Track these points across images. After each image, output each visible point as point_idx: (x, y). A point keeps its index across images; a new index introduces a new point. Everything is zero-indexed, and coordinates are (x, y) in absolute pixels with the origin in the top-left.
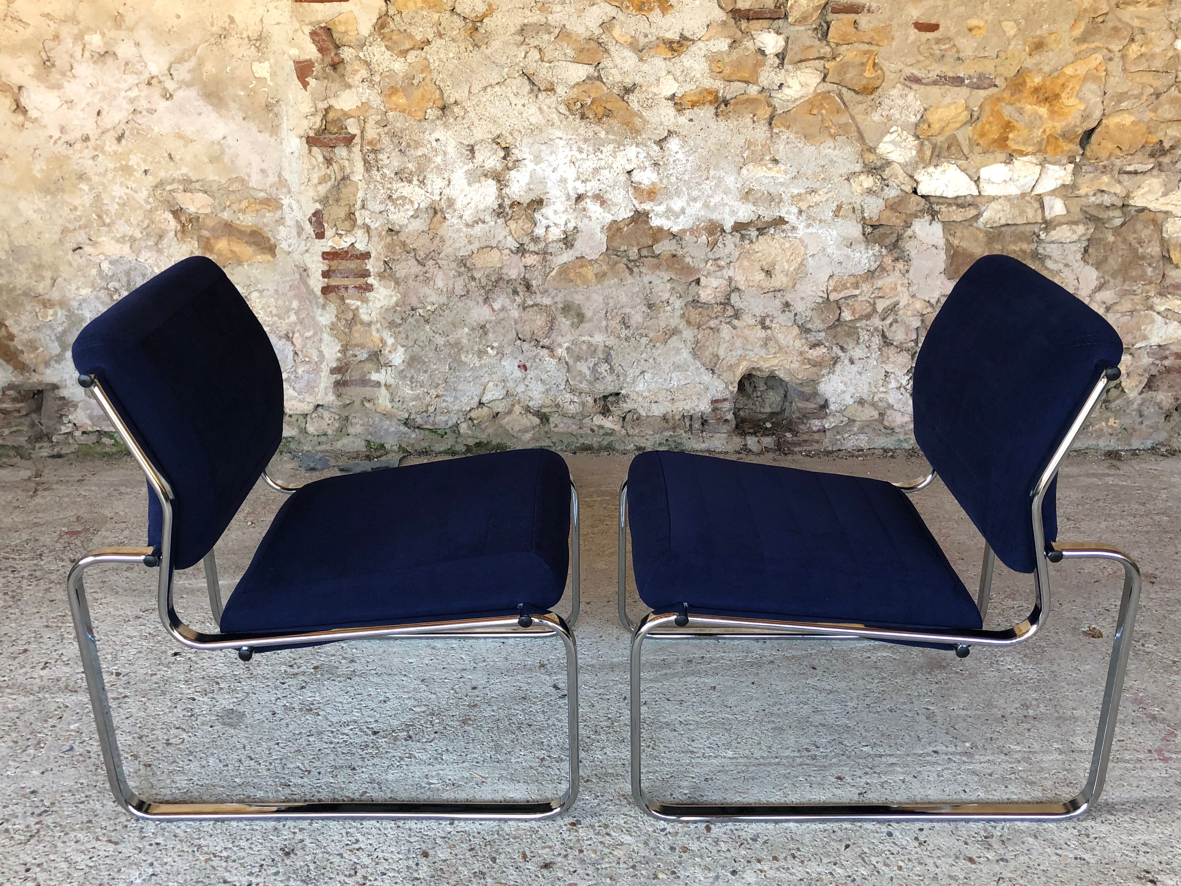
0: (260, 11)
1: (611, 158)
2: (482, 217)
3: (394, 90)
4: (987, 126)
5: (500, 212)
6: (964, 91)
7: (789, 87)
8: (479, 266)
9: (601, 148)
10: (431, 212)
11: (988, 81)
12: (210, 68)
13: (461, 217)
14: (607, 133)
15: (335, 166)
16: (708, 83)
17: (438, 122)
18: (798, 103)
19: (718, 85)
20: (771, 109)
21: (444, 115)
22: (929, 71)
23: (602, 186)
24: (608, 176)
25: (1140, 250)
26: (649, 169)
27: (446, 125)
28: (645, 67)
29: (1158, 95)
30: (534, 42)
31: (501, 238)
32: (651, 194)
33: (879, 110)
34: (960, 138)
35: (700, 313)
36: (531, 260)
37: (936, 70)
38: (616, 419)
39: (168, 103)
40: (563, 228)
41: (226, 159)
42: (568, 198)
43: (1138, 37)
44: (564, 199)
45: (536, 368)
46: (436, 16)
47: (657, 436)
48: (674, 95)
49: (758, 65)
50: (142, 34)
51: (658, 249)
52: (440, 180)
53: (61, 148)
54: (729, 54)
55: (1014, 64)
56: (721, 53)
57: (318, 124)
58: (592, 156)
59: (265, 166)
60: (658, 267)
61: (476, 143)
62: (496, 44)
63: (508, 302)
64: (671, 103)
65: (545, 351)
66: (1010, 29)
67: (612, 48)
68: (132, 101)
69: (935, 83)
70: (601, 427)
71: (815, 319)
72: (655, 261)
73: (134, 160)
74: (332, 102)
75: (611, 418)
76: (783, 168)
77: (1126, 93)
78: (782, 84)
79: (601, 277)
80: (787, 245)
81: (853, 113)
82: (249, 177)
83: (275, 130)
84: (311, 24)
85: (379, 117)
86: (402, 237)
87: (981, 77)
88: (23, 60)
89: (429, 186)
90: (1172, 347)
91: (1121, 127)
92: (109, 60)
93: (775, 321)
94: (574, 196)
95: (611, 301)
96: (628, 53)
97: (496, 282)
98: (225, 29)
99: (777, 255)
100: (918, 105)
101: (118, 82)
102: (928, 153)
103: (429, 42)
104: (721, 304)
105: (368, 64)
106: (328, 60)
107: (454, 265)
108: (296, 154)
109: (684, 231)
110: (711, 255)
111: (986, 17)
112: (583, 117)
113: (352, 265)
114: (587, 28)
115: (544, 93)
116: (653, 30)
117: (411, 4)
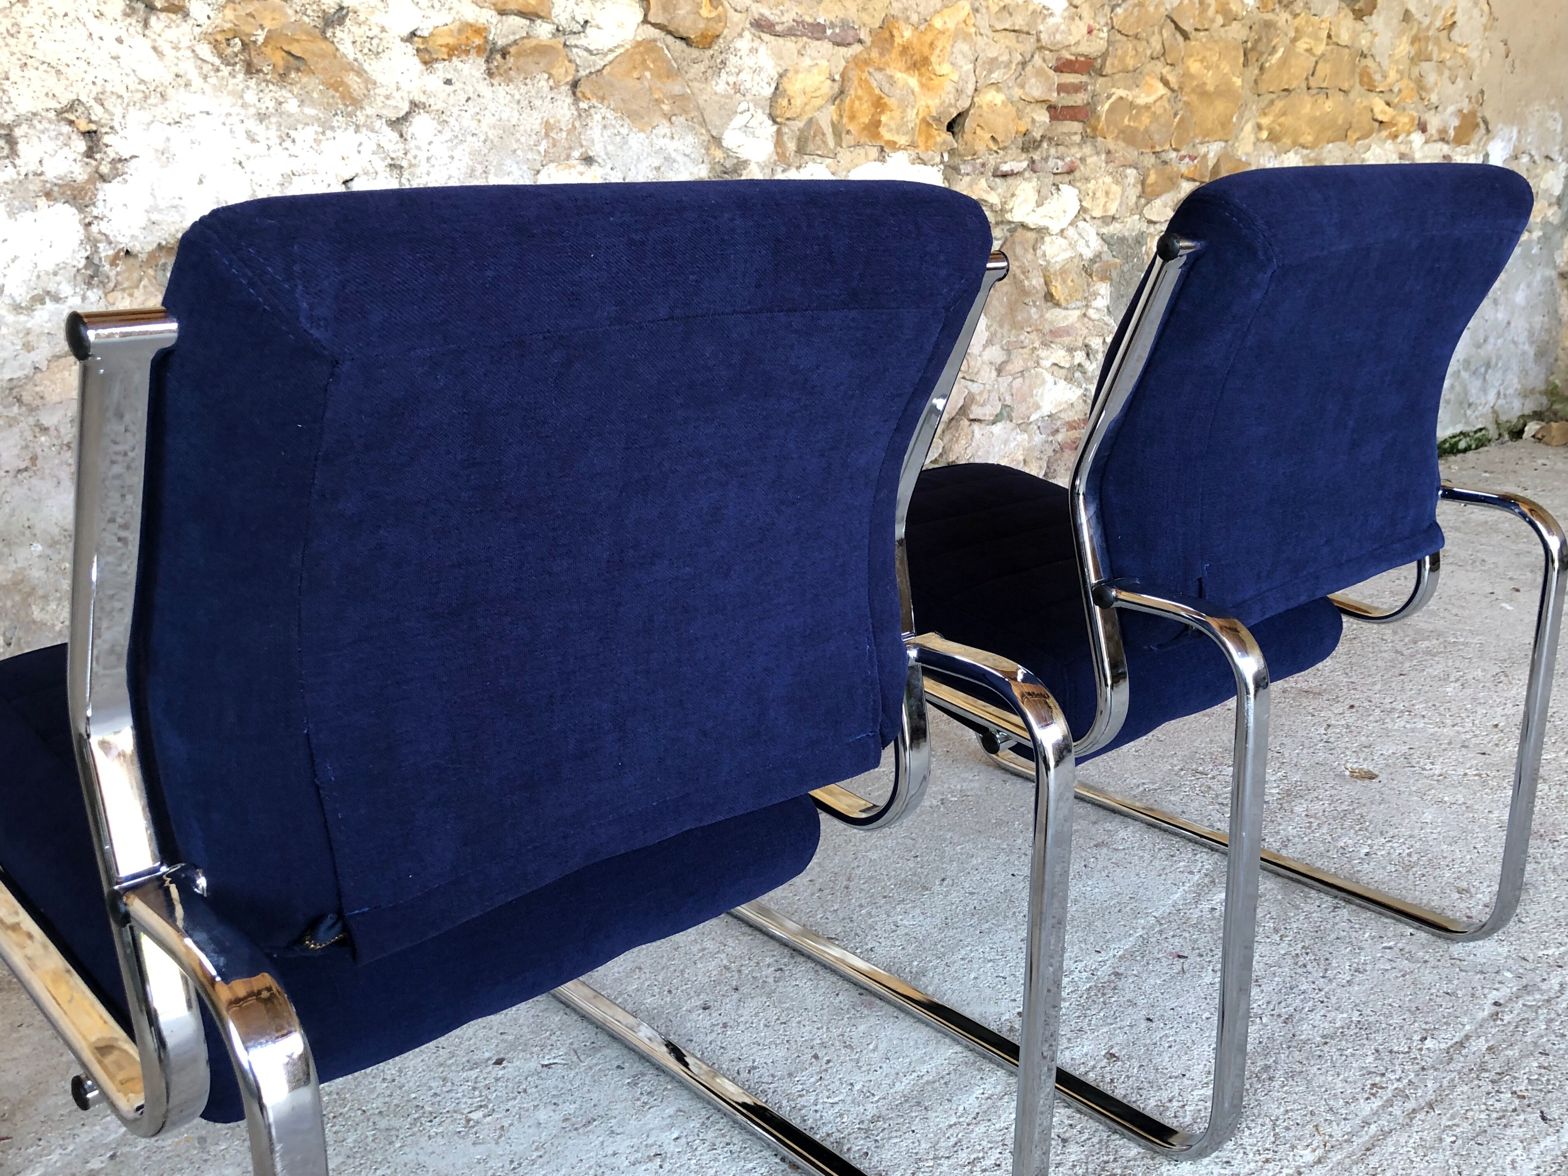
1: (312, 154)
4: (857, 103)
5: (91, 275)
6: (826, 46)
7: (598, 27)
11: (851, 33)
14: (302, 103)
16: (472, 13)
18: (611, 57)
19: (487, 17)
20: (572, 66)
22: (783, 13)
25: (1026, 283)
29: (1024, 64)
33: (723, 74)
34: (822, 124)
37: (792, 11)
48: (414, 32)
55: (879, 8)
58: (276, 149)
61: (18, 121)
64: (410, 49)
69: (790, 33)
76: (600, 172)
77: (996, 59)
78: (586, 22)
87: (845, 25)
90: (1062, 415)
91: (992, 107)
100: (771, 68)
112: (250, 69)
115: (163, 15)
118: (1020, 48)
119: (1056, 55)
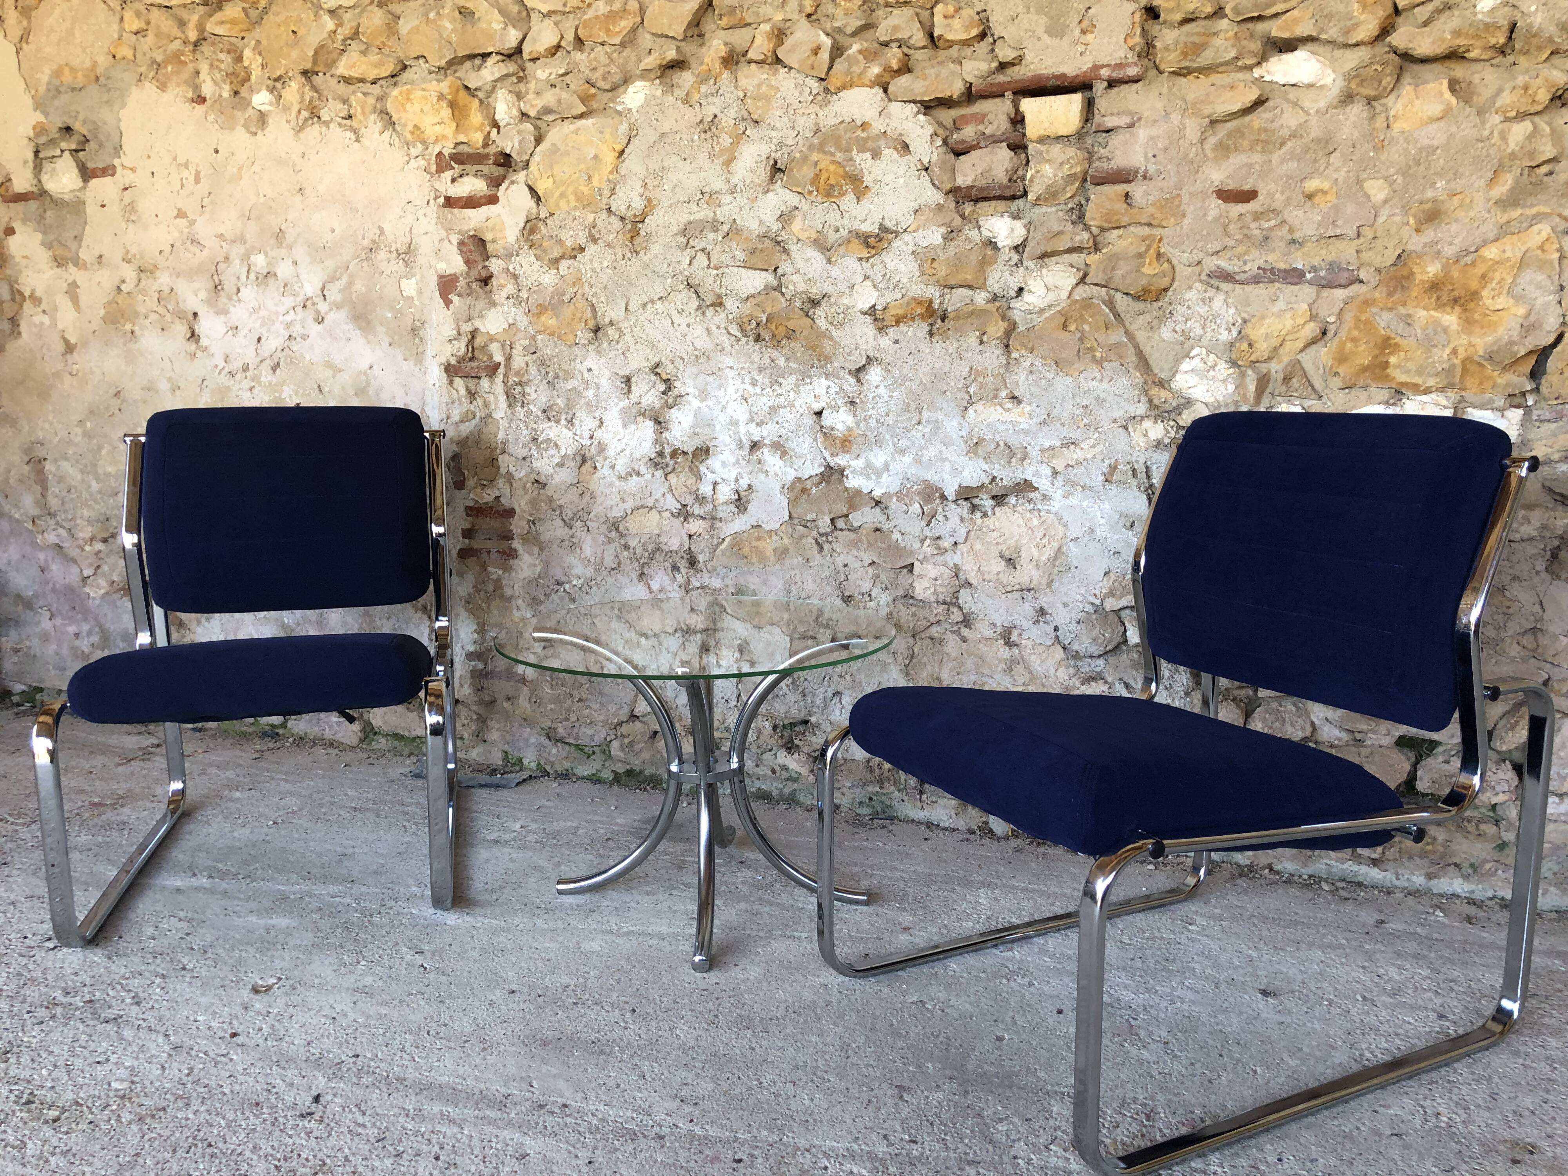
0: (410, 219)
1: (792, 394)
2: (637, 468)
3: (542, 309)
4: (1349, 345)
5: (657, 462)
6: (1306, 292)
7: (1030, 292)
8: (633, 531)
9: (780, 380)
10: (579, 459)
11: (1346, 275)
12: (359, 286)
13: (613, 467)
14: (787, 359)
15: (480, 401)
16: (919, 290)
17: (591, 348)
19: (932, 292)
20: (1006, 324)
21: (597, 338)
22: (1245, 263)
23: (783, 432)
24: (789, 417)
26: (843, 409)
27: (598, 351)
28: (835, 271)
30: (699, 244)
31: (659, 495)
32: (845, 443)
33: (1170, 324)
34: (1308, 366)
35: (914, 615)
36: (695, 526)
37: (1255, 261)
39: (320, 327)
40: (734, 486)
41: (372, 392)
42: (741, 446)
44: (733, 447)
46: (590, 217)
47: (858, 791)
48: (873, 308)
49: (984, 264)
50: (300, 252)
51: (856, 518)
52: (590, 420)
53: (224, 380)
54: (944, 249)
55: (1391, 246)
56: (935, 248)
57: (463, 349)
58: (768, 390)
60: (855, 544)
61: (632, 374)
62: (656, 249)
63: (666, 581)
64: (869, 319)
66: (1377, 190)
67: (793, 248)
68: (288, 325)
69: (1256, 280)
70: (785, 768)
71: (1084, 638)
72: (852, 536)
73: (287, 392)
74: (478, 323)
75: (796, 755)
76: (1028, 409)
78: (1021, 290)
79: (782, 553)
80: (1035, 522)
81: (1132, 328)
83: (419, 357)
84: (459, 232)
85: (527, 342)
86: (549, 491)
87: (1332, 267)
88: (196, 285)
89: (577, 427)
92: (271, 280)
93: (1025, 635)
94: (747, 444)
95: (794, 587)
96: (813, 254)
97: (653, 553)
98: (375, 242)
99: (1021, 536)
100: (1230, 315)
101: (276, 305)
102: (1252, 388)
104: (944, 603)
105: (516, 277)
106: (474, 273)
107: (604, 529)
108: (438, 386)
109: (888, 495)
110: (928, 532)
111: (1335, 176)
112: (758, 339)
113: (495, 524)
114: (761, 223)
115: (712, 309)
116: (846, 221)
117: (563, 204)
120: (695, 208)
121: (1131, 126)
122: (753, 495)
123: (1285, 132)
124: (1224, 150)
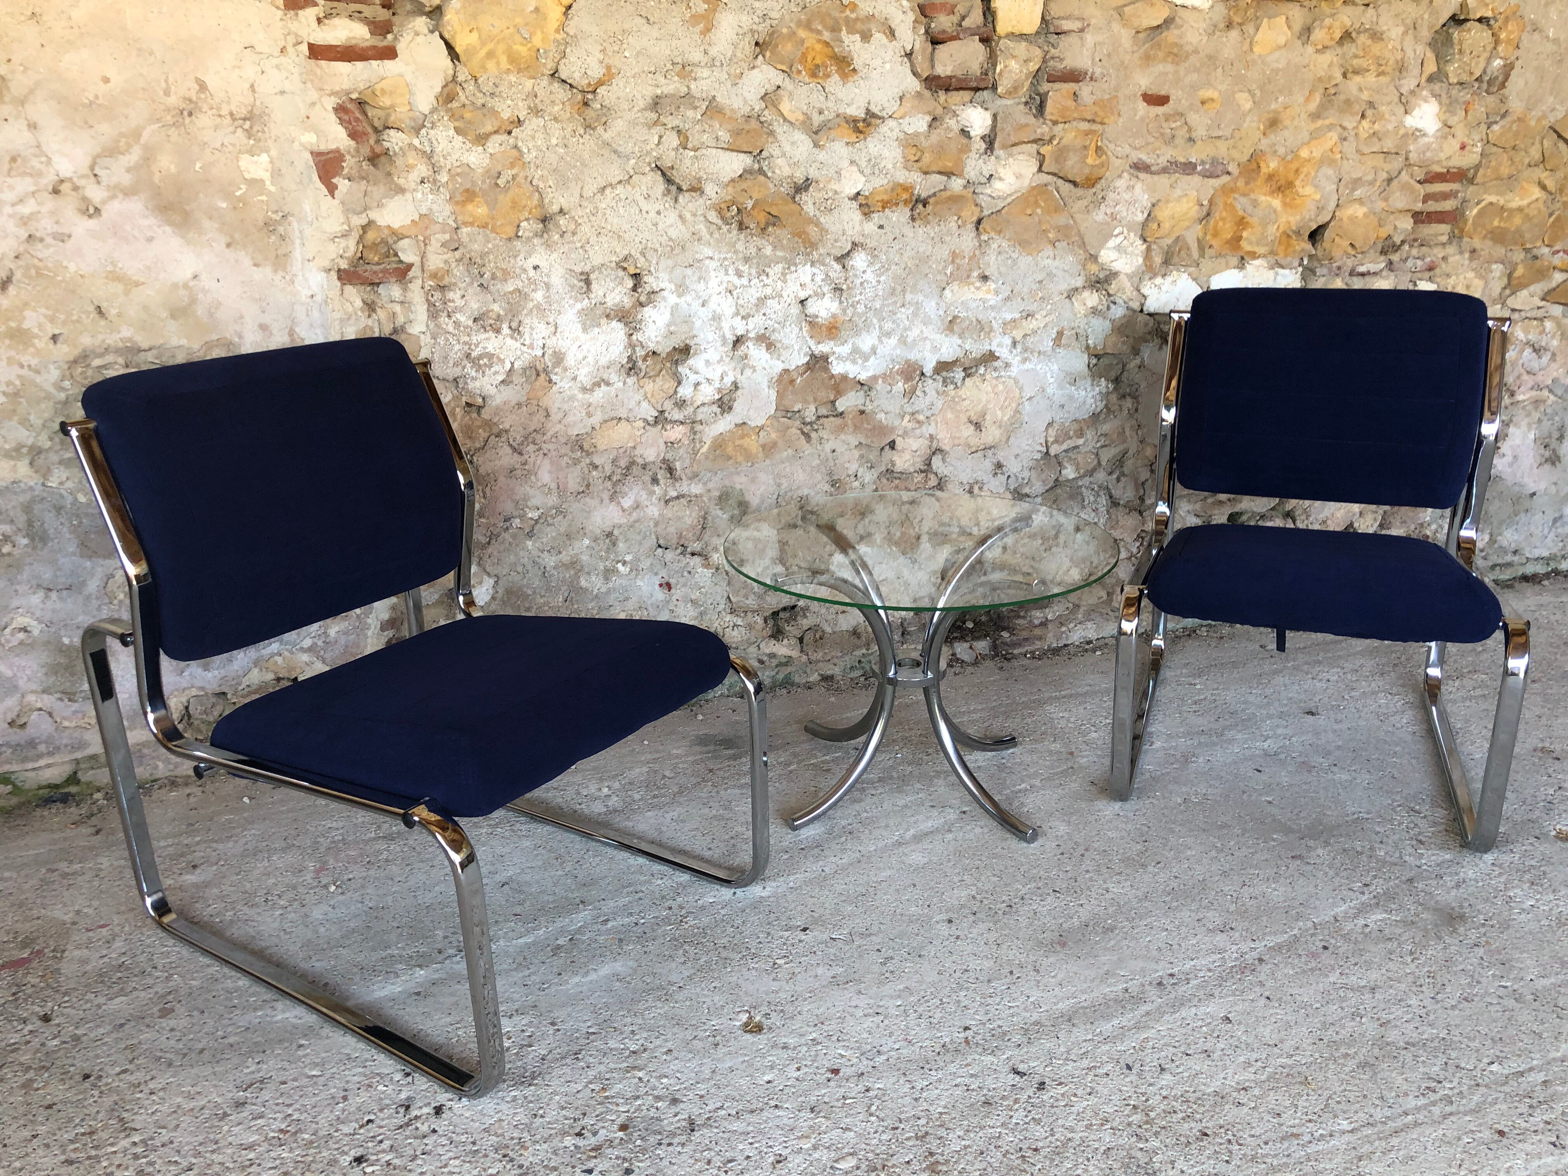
0: (250, 72)
1: (779, 283)
2: (605, 377)
3: (470, 195)
4: (1221, 224)
5: (630, 368)
6: (1196, 179)
7: (1000, 179)
8: (601, 447)
9: (767, 270)
10: (530, 373)
11: (1221, 167)
12: (166, 164)
13: (575, 379)
14: (775, 248)
15: (381, 314)
16: (903, 176)
17: (535, 241)
18: (1009, 200)
19: (914, 178)
20: (978, 209)
21: (545, 230)
22: (1158, 156)
23: (769, 323)
24: (778, 307)
26: (828, 296)
27: (548, 246)
28: (822, 156)
29: (1389, 181)
30: (672, 121)
31: (632, 405)
32: (832, 330)
33: (1102, 207)
34: (1189, 240)
35: (896, 486)
36: (674, 433)
37: (1166, 154)
38: (793, 641)
39: (92, 223)
40: (717, 385)
41: (200, 311)
42: (724, 342)
43: (1369, 113)
44: (719, 344)
45: (685, 585)
46: (529, 84)
47: (847, 658)
48: (858, 194)
49: (962, 151)
50: (41, 110)
51: (842, 404)
52: (542, 326)
54: (927, 136)
55: (1248, 145)
56: (917, 134)
57: (352, 249)
58: (755, 281)
59: (266, 319)
60: (841, 429)
61: (593, 270)
62: (618, 125)
63: (644, 495)
64: (855, 205)
65: (697, 560)
66: (1245, 102)
67: (780, 128)
68: (24, 221)
69: (1164, 171)
70: (772, 656)
71: (1034, 481)
72: (839, 421)
73: (32, 320)
74: (374, 215)
75: (785, 641)
76: (993, 286)
77: (1361, 178)
78: (991, 176)
79: (769, 449)
80: (1000, 387)
81: (1073, 211)
82: (240, 337)
83: (281, 261)
84: (333, 93)
85: (447, 237)
87: (1215, 162)
89: (527, 336)
91: (1353, 219)
93: (985, 488)
94: (731, 338)
95: (783, 481)
96: (800, 136)
97: (628, 468)
98: (190, 101)
99: (988, 402)
100: (1145, 200)
102: (1158, 260)
103: (519, 122)
104: (922, 471)
105: (429, 156)
106: (366, 151)
107: (565, 449)
108: (319, 298)
109: (875, 378)
110: (909, 409)
111: (1220, 87)
112: (742, 227)
114: (745, 101)
115: (687, 195)
116: (830, 104)
117: (491, 65)
118: (1387, 167)
119: (1424, 170)
120: (662, 79)
121: (1082, 30)
122: (739, 392)
123: (1189, 48)
124: (1147, 59)
